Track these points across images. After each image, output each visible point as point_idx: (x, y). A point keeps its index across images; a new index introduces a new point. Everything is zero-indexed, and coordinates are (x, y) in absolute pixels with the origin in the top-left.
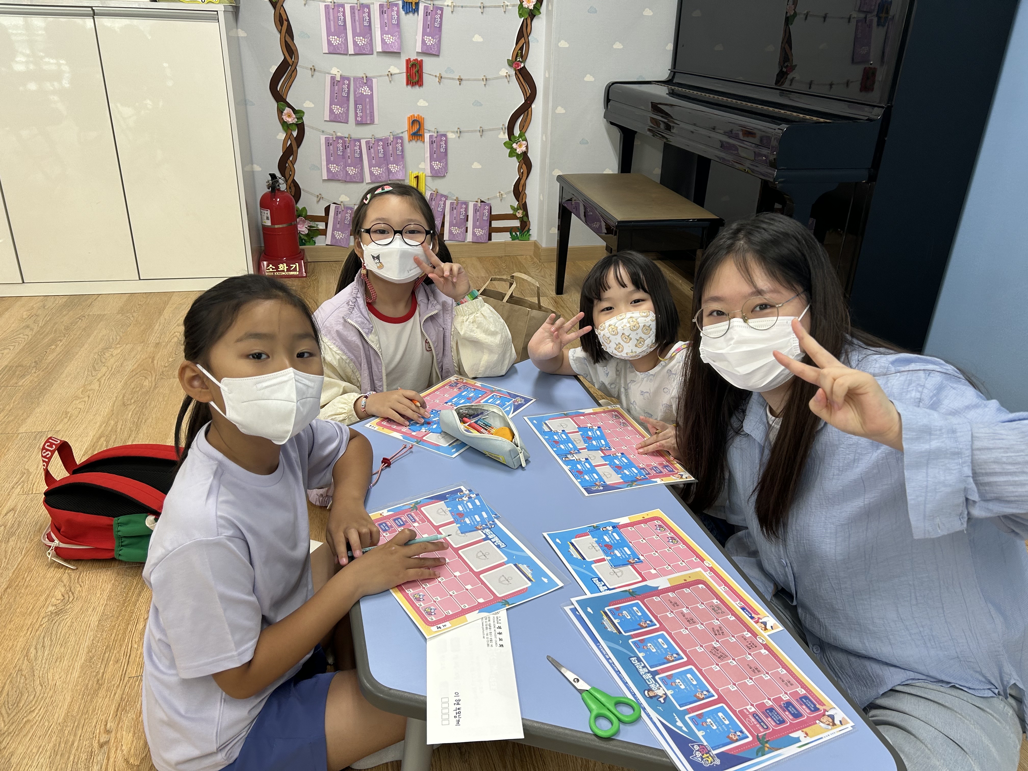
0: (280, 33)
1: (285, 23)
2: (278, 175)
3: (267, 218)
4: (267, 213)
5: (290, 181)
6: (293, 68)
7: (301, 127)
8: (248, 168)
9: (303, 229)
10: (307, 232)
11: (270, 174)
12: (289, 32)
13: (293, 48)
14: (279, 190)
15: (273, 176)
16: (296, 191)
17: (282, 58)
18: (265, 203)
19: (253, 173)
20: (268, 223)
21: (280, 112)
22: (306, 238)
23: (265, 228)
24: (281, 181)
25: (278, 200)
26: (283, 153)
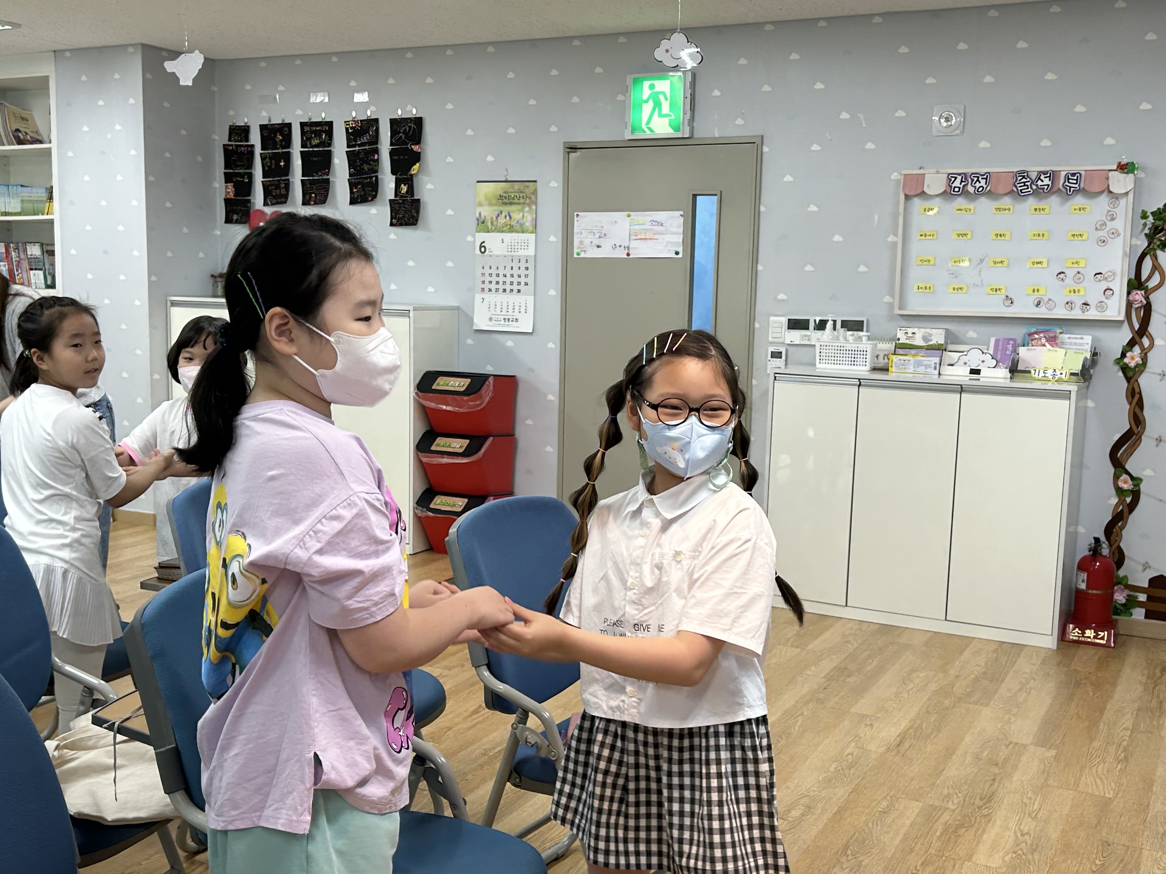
0: (1130, 404)
1: (1137, 396)
2: (1103, 538)
3: (1083, 581)
4: (1084, 576)
5: (1114, 547)
6: (1138, 437)
7: (1136, 495)
8: (1072, 529)
9: (1120, 597)
10: (1124, 601)
11: (1095, 538)
12: (1140, 404)
13: (1141, 419)
14: (1100, 554)
15: (1097, 540)
16: (1120, 558)
17: (1128, 427)
18: (1083, 565)
19: (1076, 533)
20: (1083, 586)
21: (1116, 478)
22: (1122, 608)
23: (1078, 591)
24: (1104, 546)
25: (1098, 564)
26: (1113, 518)
